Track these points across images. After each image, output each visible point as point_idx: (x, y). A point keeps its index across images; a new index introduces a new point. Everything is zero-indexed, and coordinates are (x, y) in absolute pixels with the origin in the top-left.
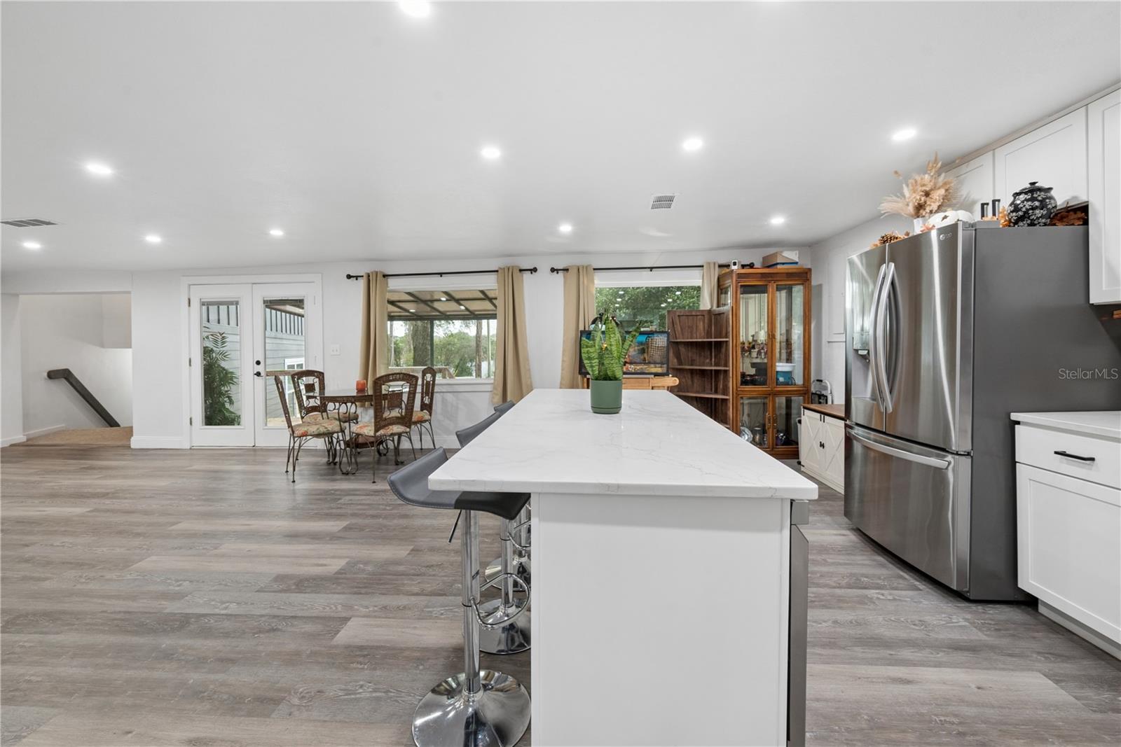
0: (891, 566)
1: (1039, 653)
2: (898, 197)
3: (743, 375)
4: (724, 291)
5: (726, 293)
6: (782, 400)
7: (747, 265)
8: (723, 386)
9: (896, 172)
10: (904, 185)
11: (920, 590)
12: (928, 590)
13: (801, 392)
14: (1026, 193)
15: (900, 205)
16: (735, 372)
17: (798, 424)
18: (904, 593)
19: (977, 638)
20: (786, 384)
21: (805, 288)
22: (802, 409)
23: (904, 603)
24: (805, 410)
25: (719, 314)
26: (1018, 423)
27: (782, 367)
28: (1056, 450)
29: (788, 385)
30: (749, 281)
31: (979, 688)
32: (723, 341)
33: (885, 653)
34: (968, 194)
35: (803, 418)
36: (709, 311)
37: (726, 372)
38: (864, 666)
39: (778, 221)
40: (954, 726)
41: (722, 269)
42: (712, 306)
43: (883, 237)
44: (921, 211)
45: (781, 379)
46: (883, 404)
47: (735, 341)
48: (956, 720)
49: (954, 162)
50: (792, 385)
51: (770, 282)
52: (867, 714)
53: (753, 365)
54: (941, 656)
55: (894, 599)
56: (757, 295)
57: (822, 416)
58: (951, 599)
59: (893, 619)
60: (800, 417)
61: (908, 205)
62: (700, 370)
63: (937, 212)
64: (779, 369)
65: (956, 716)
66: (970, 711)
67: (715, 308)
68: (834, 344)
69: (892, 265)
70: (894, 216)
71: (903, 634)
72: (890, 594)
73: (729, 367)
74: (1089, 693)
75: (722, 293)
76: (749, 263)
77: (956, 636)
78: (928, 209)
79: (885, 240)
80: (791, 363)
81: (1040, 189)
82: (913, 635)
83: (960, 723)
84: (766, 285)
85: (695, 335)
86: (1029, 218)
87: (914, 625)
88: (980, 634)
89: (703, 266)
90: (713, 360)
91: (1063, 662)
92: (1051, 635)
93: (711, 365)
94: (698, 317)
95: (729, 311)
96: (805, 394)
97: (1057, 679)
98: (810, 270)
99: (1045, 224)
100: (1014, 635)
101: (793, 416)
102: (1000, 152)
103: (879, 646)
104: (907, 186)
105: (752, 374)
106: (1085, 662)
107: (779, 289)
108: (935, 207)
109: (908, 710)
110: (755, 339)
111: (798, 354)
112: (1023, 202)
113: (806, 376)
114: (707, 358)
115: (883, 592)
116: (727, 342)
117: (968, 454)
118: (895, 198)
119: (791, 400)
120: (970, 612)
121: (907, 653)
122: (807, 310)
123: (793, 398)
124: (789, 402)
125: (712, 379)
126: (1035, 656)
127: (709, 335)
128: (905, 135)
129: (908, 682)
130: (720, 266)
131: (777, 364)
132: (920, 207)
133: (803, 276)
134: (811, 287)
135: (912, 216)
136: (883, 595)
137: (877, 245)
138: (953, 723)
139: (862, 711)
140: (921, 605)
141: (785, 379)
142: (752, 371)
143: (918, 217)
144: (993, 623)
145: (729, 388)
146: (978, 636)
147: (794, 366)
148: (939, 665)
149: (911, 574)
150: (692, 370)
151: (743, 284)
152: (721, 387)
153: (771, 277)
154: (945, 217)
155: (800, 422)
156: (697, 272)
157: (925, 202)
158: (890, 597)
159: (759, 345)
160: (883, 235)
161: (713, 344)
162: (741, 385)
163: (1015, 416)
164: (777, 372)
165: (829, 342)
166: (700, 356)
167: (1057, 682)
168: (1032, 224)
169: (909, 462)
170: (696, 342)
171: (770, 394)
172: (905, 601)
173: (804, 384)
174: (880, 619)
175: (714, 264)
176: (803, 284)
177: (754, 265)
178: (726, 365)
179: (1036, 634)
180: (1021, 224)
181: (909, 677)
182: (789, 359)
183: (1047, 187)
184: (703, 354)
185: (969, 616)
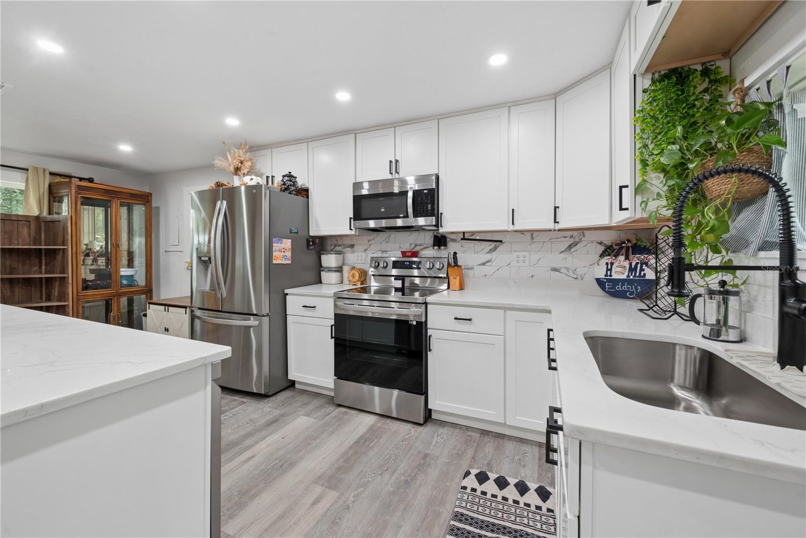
0: (227, 396)
1: (300, 407)
2: (224, 159)
3: (85, 281)
4: (57, 199)
5: (61, 201)
6: (124, 301)
7: (86, 179)
8: (59, 293)
9: (224, 143)
10: (228, 153)
11: (245, 403)
12: (249, 401)
13: (145, 291)
14: (288, 177)
15: (226, 164)
16: (75, 279)
17: (143, 318)
18: (237, 409)
19: (276, 414)
20: (130, 286)
21: (146, 208)
22: (148, 305)
23: (239, 414)
24: (150, 305)
25: (53, 222)
26: (287, 294)
27: (125, 271)
28: (304, 305)
29: (132, 286)
30: (90, 194)
31: (283, 438)
32: (59, 249)
33: (237, 449)
34: (259, 169)
35: (148, 312)
36: (37, 218)
37: (63, 280)
38: (227, 465)
39: (125, 148)
40: (278, 465)
41: (54, 177)
42: (41, 212)
43: (217, 183)
44: (239, 172)
45: (125, 282)
46: (219, 291)
47: (74, 249)
48: (277, 461)
49: (254, 147)
50: (135, 286)
51: (114, 198)
52: (236, 492)
53: (92, 271)
54: (264, 433)
55: (234, 415)
56: (90, 207)
57: (167, 307)
58: (261, 400)
59: (236, 427)
60: (146, 311)
61: (230, 166)
62: (23, 278)
63: (247, 175)
64: (122, 273)
65: (277, 459)
66: (281, 453)
67: (45, 213)
68: (170, 253)
69: (225, 202)
70: (222, 170)
71: (243, 433)
72: (230, 414)
73: (68, 274)
74: (318, 414)
75: (54, 201)
76: (88, 178)
77: (268, 418)
78: (242, 172)
79: (219, 185)
80: (132, 267)
81: (293, 176)
82: (249, 430)
83: (280, 461)
84: (111, 200)
85: (16, 242)
86: (289, 189)
87: (248, 424)
88: (277, 411)
89: (27, 170)
90: (44, 267)
91: (308, 405)
92: (302, 396)
93: (41, 273)
94: (21, 223)
95: (67, 220)
96: (147, 292)
97: (307, 415)
98: (151, 194)
99: (295, 195)
100: (290, 404)
101: (135, 312)
102: (275, 150)
103: (232, 447)
104: (230, 153)
105: (91, 279)
106: (314, 401)
107: (122, 205)
108: (246, 171)
109: (256, 472)
110: (89, 247)
111: (139, 261)
112: (286, 181)
113: (148, 278)
114: (35, 266)
115: (225, 414)
116: (64, 249)
117: (268, 315)
118: (223, 159)
119: (133, 299)
120: (270, 402)
121: (248, 442)
122: (148, 226)
123: (135, 297)
124: (130, 302)
125: (42, 287)
126: (299, 409)
127: (37, 241)
128: (232, 122)
129: (253, 457)
130: (51, 174)
131: (121, 269)
132: (237, 170)
133: (145, 199)
134: (152, 207)
135: (233, 174)
136: (227, 416)
137: (213, 187)
138: (277, 463)
139: (233, 492)
140: (248, 411)
141: (128, 282)
142: (92, 277)
143: (236, 175)
144: (280, 402)
145: (68, 294)
146: (277, 412)
147: (137, 270)
148: (264, 438)
149: (238, 396)
150: (11, 279)
151: (82, 195)
152: (56, 293)
153: (115, 194)
154: (252, 179)
155: (145, 315)
156: (18, 174)
157: (241, 167)
158: (232, 415)
159: (95, 252)
160: (217, 181)
161: (43, 251)
162: (83, 290)
163: (286, 291)
164: (121, 276)
165: (166, 251)
166: (24, 264)
167: (308, 416)
168: (290, 193)
169: (230, 326)
170: (18, 249)
171: (114, 296)
172: (240, 413)
173: (146, 285)
174: (229, 430)
175: (44, 170)
176: (145, 205)
177: (93, 181)
178: (64, 270)
179: (297, 399)
180: (286, 192)
181: (251, 455)
182: (130, 264)
183: (295, 176)
184: (28, 262)
185: (270, 405)
